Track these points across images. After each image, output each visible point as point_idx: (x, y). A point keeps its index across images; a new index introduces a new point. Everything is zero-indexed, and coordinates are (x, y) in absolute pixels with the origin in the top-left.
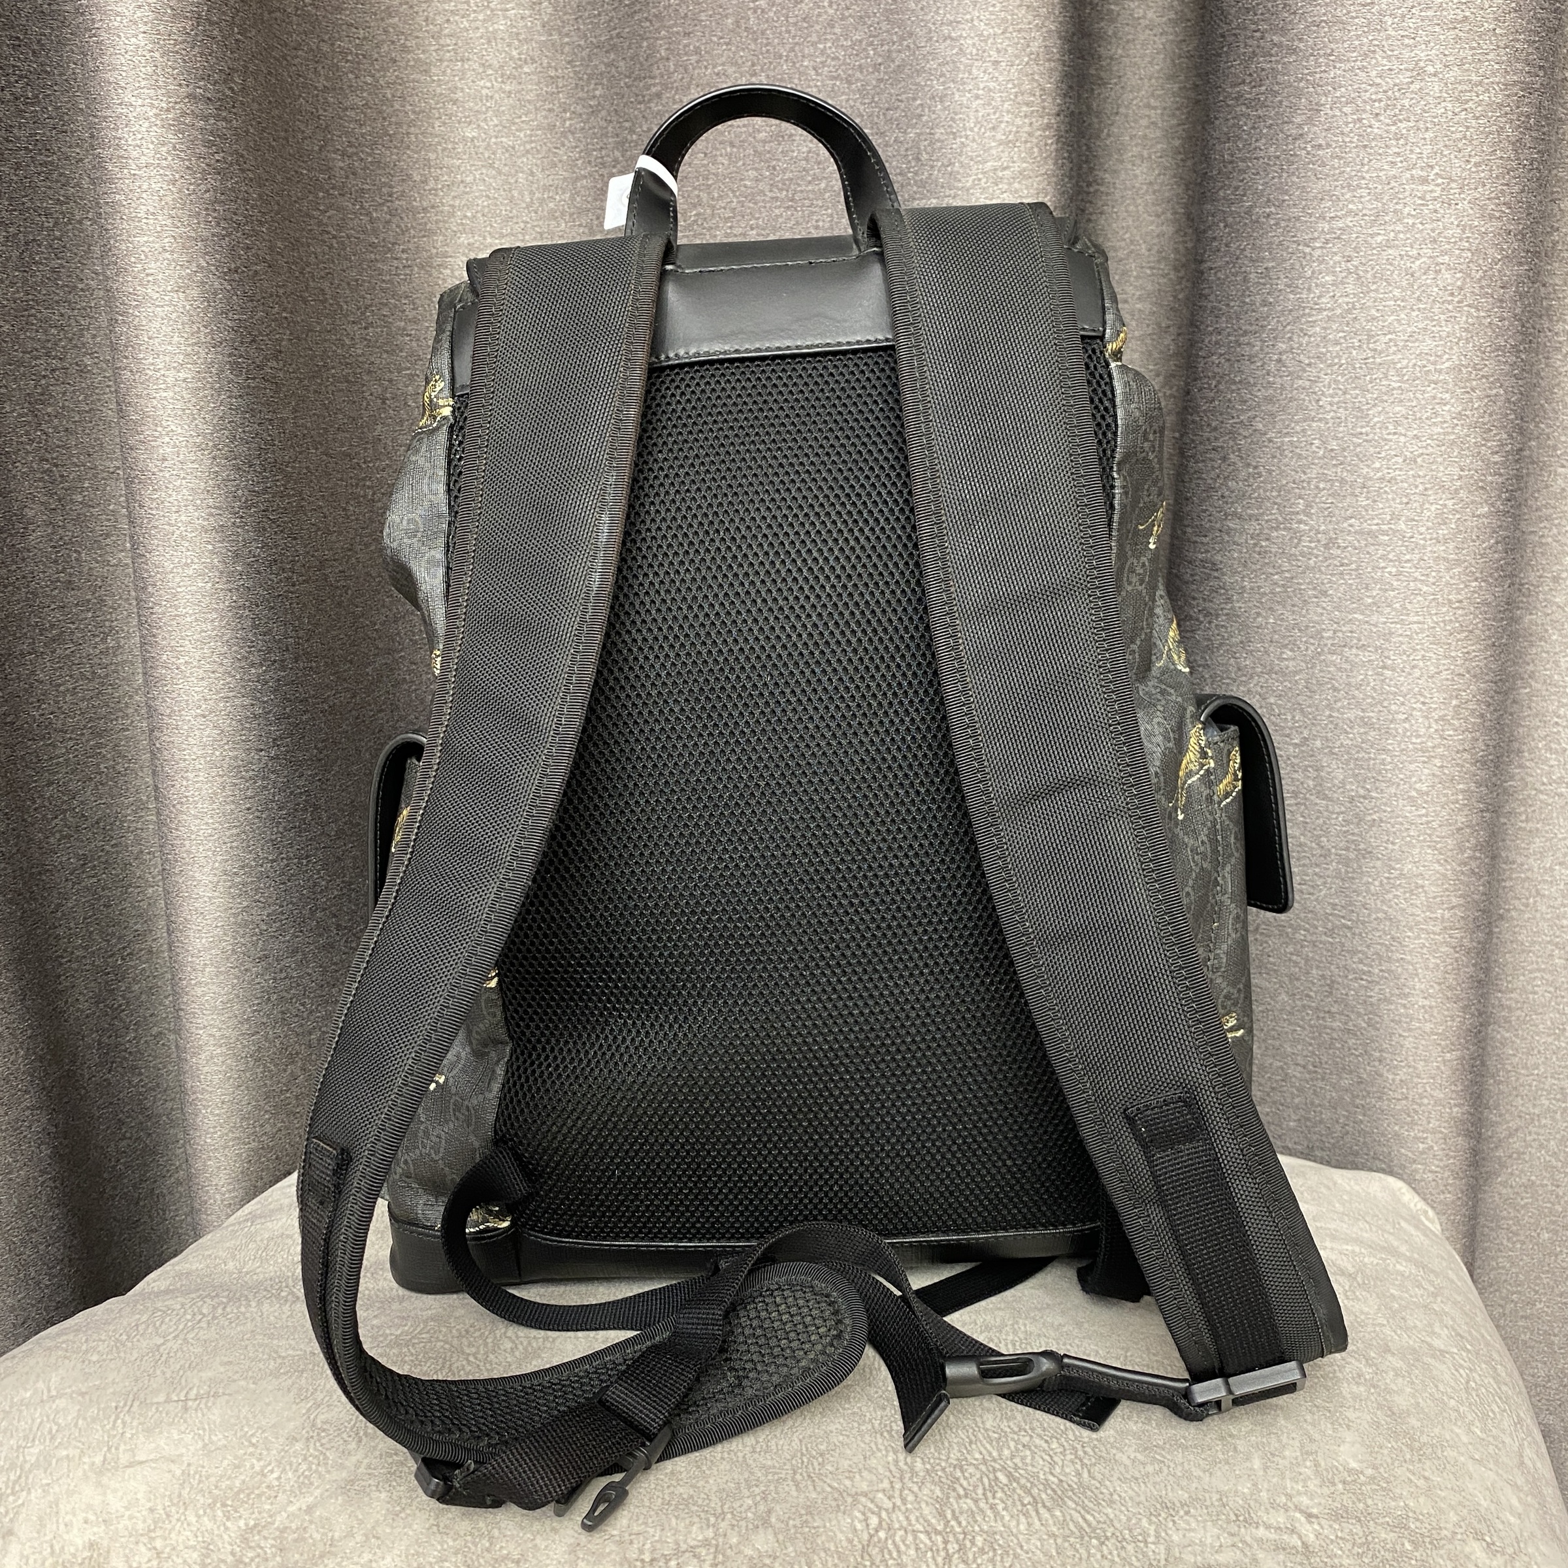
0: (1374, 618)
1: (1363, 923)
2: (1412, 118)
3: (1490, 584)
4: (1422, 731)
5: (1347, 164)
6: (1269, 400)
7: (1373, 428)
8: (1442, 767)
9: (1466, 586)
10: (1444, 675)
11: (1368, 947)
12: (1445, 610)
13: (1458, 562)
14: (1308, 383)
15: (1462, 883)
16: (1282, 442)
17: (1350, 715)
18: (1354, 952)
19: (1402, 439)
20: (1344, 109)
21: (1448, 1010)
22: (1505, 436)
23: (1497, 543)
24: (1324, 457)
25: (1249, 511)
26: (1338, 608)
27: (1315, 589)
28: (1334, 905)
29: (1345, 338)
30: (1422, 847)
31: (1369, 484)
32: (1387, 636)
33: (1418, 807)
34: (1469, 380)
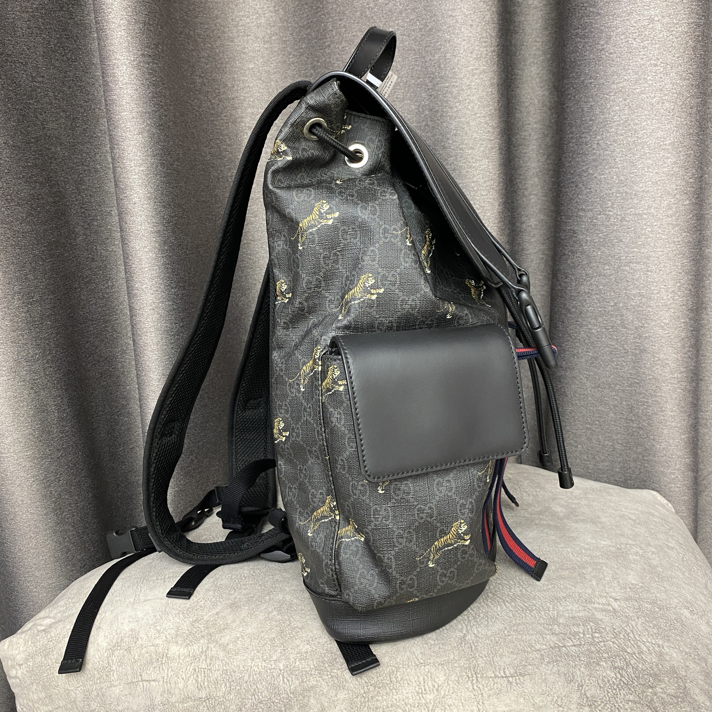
1: (644, 381)
2: (650, 39)
3: (691, 234)
4: (665, 298)
5: (623, 60)
6: (594, 160)
7: (638, 170)
8: (674, 312)
9: (681, 235)
10: (673, 273)
11: (646, 391)
12: (672, 245)
13: (677, 225)
14: (610, 152)
15: (685, 361)
16: (601, 178)
17: (634, 292)
18: (640, 393)
19: (651, 174)
20: (621, 37)
21: (682, 416)
22: (694, 171)
23: (693, 216)
24: (618, 183)
25: (588, 208)
26: (627, 247)
27: (617, 239)
28: (631, 374)
29: (625, 132)
30: (667, 347)
31: (638, 193)
32: (648, 258)
33: (664, 330)
34: (678, 148)
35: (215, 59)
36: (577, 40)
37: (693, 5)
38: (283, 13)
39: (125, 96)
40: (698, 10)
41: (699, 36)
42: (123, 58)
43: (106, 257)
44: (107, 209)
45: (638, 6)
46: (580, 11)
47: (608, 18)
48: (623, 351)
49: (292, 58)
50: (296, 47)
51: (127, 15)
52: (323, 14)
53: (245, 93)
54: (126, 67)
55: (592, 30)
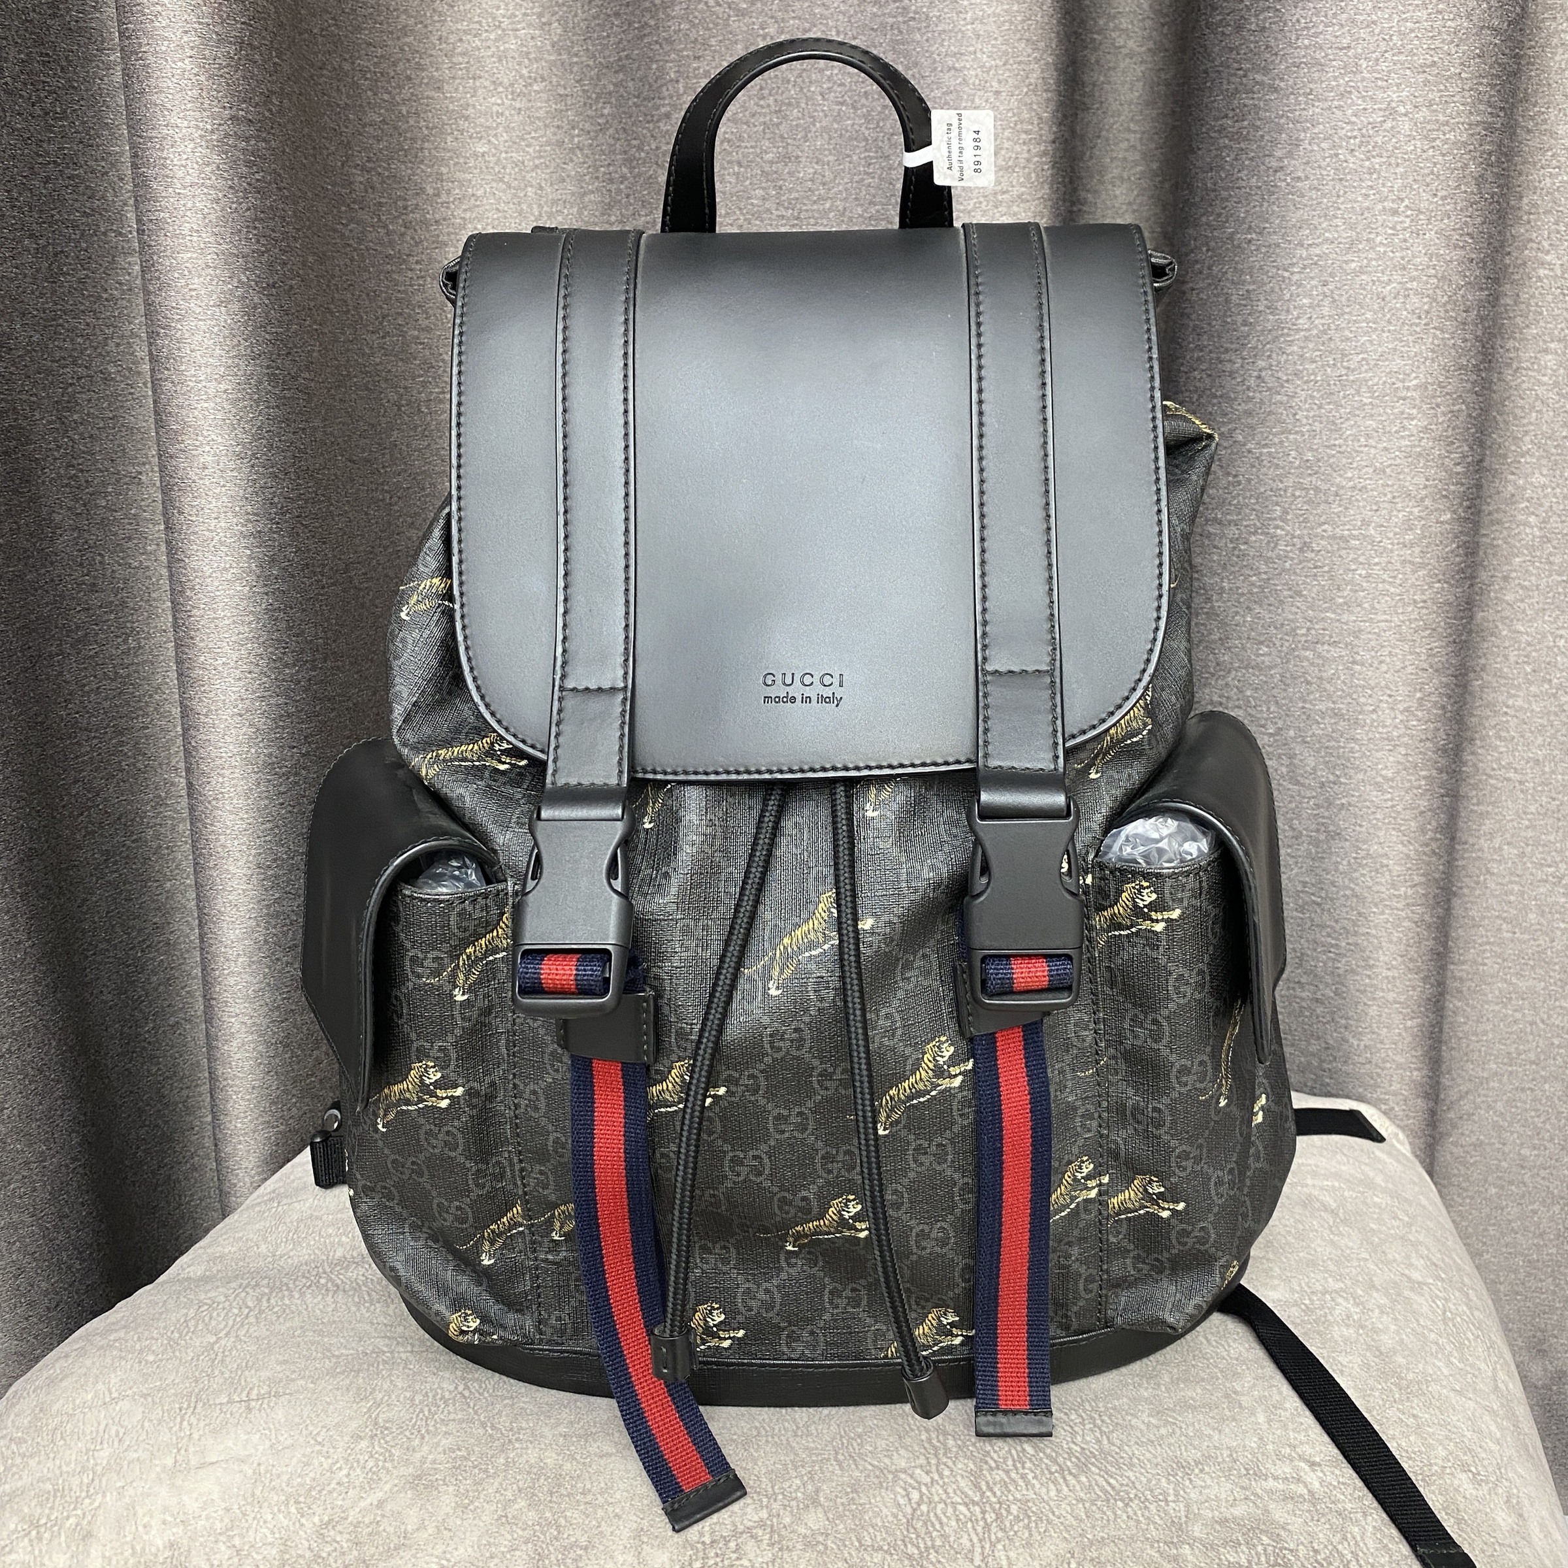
0: (1345, 617)
1: (1332, 900)
2: (1385, 154)
3: (1452, 586)
4: (1388, 722)
5: (1324, 196)
6: (1249, 413)
7: (1346, 440)
8: (1406, 754)
9: (1430, 587)
11: (1336, 921)
12: (1410, 609)
13: (1423, 565)
14: (1285, 398)
15: (1424, 862)
16: (1261, 454)
17: (1321, 707)
18: (1323, 927)
19: (1373, 451)
20: (1322, 145)
21: (1410, 980)
22: (1466, 448)
23: (1458, 547)
24: (1299, 467)
25: (1228, 517)
26: (1311, 608)
27: (1290, 589)
28: (1304, 884)
29: (1320, 356)
30: (1387, 829)
31: (1342, 492)
32: (1357, 633)
33: (1384, 792)
34: (1434, 397)
35: (396, 128)
36: (1221, 141)
37: (1482, 84)
38: (559, 31)
39: (188, 213)
40: (1491, 96)
41: (1490, 154)
42: (185, 123)
45: (1363, 79)
47: (1296, 99)
48: (1291, 833)
49: (578, 136)
50: (589, 112)
51: (200, 23)
53: (465, 210)
54: (192, 145)
55: (1258, 123)
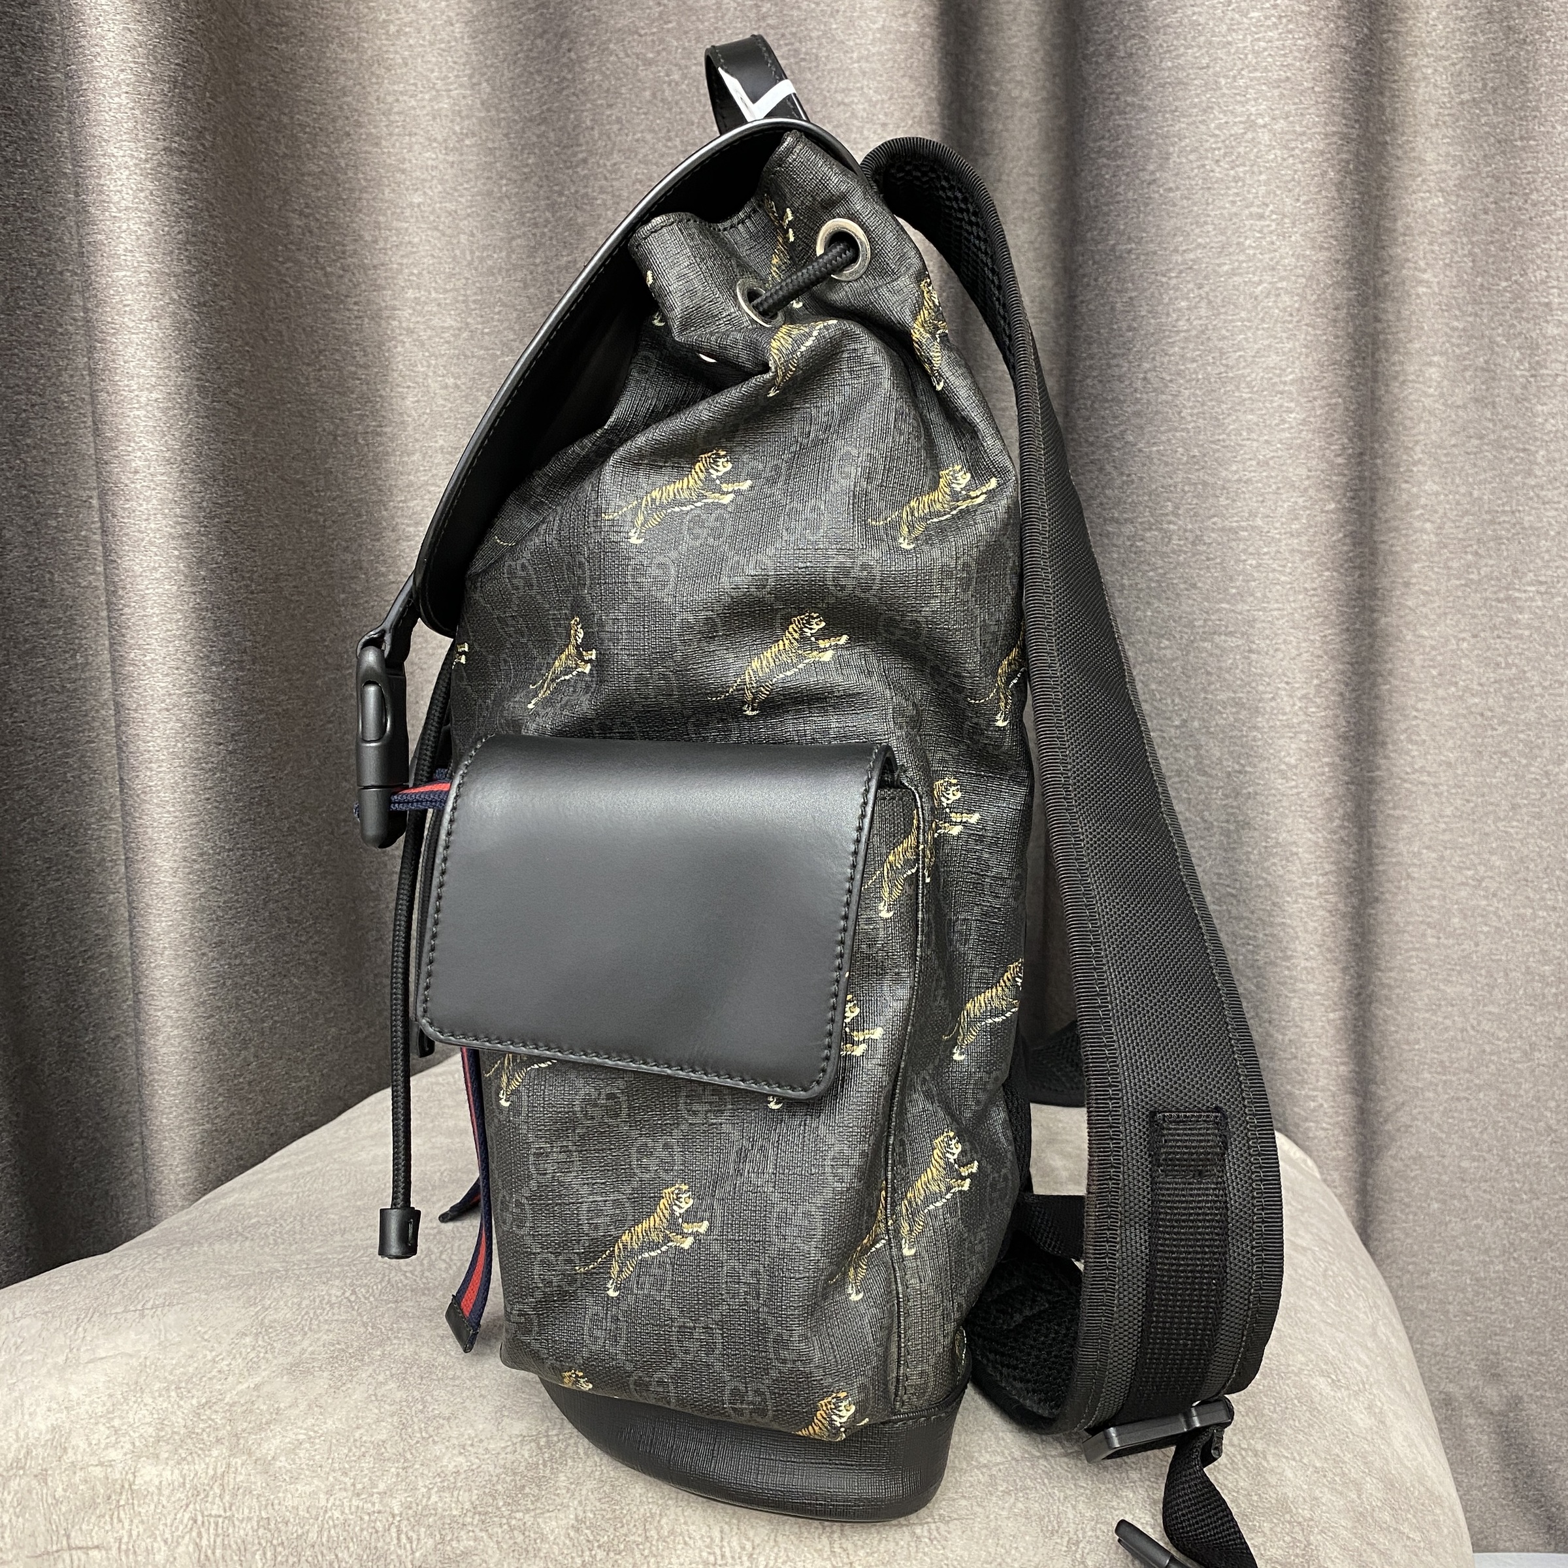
0: (1239, 607)
1: (1246, 890)
3: (1341, 574)
4: (1288, 709)
5: (1194, 204)
6: (1138, 414)
7: (1229, 435)
8: (1307, 741)
10: (1305, 656)
11: (1253, 913)
12: (1301, 597)
13: (1311, 554)
14: (1170, 397)
15: (1333, 850)
16: (1151, 452)
17: (1222, 696)
18: (1239, 919)
19: (1255, 444)
21: (1328, 971)
22: (1346, 441)
23: (1345, 536)
25: (1125, 516)
26: (1207, 599)
27: (1185, 582)
28: (1219, 875)
29: (1200, 356)
30: (1294, 817)
31: (1228, 485)
32: (1251, 623)
33: (1287, 779)
34: (1311, 390)
35: (335, 179)
36: (1100, 161)
38: (488, 90)
39: (123, 235)
40: (1344, 109)
41: (1348, 162)
42: (121, 153)
43: (74, 599)
44: (81, 493)
45: (1224, 95)
46: (1107, 103)
47: (1163, 116)
48: (1202, 825)
49: (506, 185)
50: (516, 163)
51: (135, 63)
52: (574, 94)
53: (402, 256)
54: (127, 172)
55: (1131, 141)
